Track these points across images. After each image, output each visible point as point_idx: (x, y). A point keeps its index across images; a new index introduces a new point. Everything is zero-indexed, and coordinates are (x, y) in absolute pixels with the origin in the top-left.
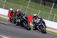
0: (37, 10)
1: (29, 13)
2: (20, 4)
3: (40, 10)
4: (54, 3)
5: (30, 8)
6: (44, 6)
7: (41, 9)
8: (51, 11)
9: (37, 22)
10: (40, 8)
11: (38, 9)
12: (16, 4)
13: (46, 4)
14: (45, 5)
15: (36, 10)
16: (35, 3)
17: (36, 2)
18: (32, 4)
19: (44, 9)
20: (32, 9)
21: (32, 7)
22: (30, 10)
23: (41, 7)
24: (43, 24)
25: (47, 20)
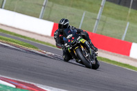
0: (122, 21)
1: (102, 29)
3: (129, 21)
5: (104, 17)
7: (131, 21)
10: (128, 18)
11: (125, 19)
16: (116, 6)
17: (119, 4)
18: (108, 8)
20: (110, 20)
21: (109, 15)
22: (105, 21)
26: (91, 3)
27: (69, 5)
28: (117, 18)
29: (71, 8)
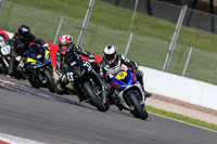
0: (122, 32)
1: (90, 45)
2: (56, 9)
3: (133, 31)
4: (186, 7)
5: (93, 25)
6: (147, 16)
7: (136, 31)
8: (175, 36)
9: (118, 77)
10: (131, 26)
11: (126, 29)
12: (42, 8)
13: (154, 9)
14: (150, 14)
15: (118, 31)
16: (112, 7)
17: (117, 4)
18: (100, 11)
19: (148, 30)
20: (102, 29)
21: (101, 21)
22: (95, 32)
23: (135, 23)
24: (138, 85)
25: (160, 69)
26: (73, 3)
27: (38, 6)
28: (115, 28)
29: (41, 11)
